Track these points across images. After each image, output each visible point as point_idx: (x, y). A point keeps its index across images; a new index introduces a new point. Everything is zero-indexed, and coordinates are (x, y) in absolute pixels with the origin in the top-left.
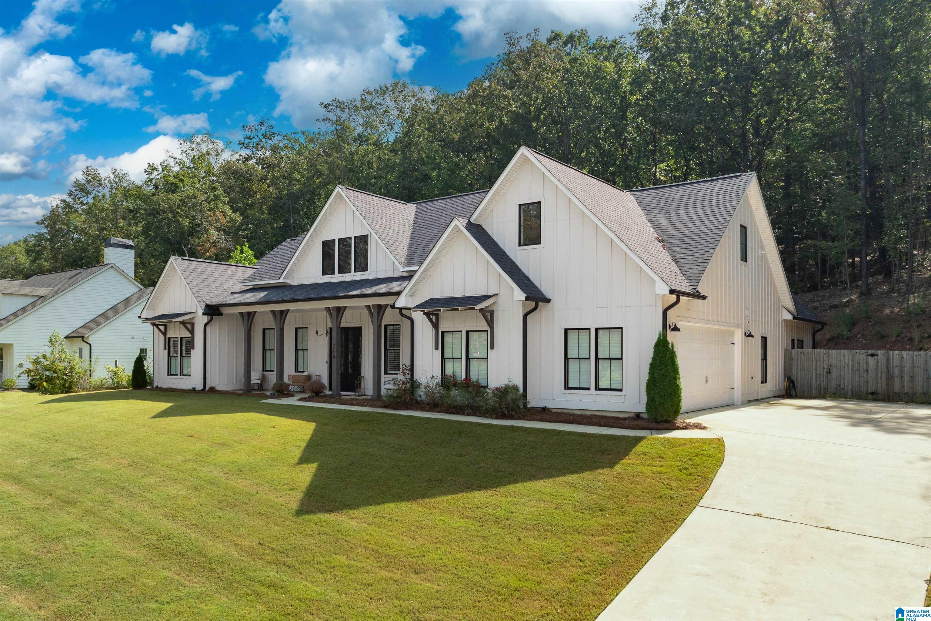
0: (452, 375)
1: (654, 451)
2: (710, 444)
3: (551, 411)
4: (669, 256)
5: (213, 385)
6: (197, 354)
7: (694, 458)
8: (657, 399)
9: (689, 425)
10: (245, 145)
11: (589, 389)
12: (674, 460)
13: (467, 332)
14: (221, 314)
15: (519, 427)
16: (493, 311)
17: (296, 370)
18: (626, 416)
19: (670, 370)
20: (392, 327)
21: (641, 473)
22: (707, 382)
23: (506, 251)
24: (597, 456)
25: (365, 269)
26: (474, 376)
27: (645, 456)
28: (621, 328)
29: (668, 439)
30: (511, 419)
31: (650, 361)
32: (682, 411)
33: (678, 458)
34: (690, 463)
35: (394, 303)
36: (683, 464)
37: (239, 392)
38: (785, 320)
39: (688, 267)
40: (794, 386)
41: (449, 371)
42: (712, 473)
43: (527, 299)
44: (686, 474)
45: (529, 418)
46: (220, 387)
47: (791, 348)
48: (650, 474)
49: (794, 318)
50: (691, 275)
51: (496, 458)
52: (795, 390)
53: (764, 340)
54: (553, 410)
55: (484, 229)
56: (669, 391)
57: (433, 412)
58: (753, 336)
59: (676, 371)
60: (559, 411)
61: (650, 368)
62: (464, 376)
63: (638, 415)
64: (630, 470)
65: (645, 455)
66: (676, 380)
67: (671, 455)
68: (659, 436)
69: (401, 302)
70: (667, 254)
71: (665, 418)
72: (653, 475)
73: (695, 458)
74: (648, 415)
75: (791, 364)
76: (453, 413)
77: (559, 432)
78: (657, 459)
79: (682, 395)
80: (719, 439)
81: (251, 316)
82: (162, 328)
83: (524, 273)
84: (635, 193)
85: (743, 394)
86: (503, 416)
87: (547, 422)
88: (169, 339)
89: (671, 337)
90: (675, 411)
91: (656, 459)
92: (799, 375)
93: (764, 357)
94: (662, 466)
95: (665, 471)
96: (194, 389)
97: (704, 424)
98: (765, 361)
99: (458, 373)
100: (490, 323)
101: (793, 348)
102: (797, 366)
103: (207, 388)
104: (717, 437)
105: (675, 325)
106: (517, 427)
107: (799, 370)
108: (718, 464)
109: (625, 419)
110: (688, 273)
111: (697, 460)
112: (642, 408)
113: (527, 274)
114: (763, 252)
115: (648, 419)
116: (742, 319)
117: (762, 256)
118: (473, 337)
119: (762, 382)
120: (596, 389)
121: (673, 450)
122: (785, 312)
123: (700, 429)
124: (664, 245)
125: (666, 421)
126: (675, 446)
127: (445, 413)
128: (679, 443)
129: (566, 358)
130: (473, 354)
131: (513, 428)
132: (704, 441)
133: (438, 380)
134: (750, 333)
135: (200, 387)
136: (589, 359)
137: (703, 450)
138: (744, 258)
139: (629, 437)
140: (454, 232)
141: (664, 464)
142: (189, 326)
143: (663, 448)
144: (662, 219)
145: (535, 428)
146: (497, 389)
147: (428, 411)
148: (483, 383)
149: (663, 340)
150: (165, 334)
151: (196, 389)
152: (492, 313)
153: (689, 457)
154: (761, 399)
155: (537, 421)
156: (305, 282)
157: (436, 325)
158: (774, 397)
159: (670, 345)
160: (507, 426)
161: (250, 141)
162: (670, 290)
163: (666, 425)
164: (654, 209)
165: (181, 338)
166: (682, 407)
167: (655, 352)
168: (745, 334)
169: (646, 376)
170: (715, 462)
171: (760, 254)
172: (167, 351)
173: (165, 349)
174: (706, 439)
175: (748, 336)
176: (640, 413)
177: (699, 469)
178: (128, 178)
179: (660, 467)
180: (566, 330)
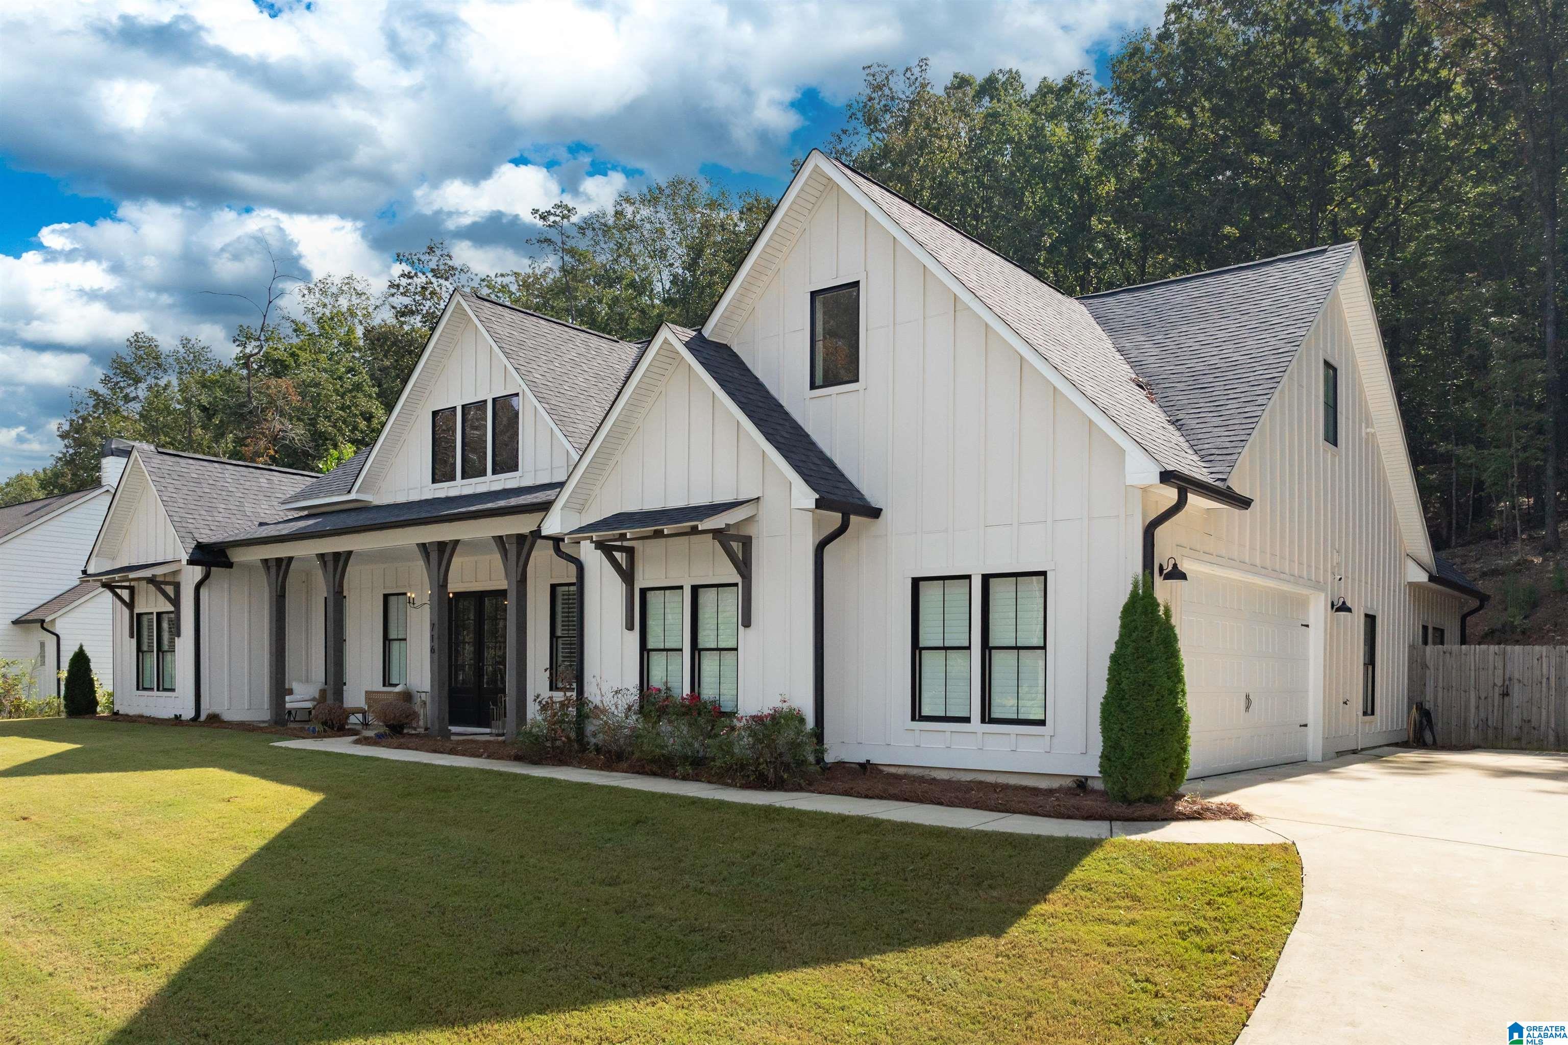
0: (663, 688)
1: (1113, 878)
2: (1262, 860)
3: (881, 771)
4: (1162, 415)
5: (216, 709)
6: (184, 645)
7: (1220, 900)
8: (1126, 743)
9: (1208, 809)
10: (402, 290)
11: (967, 720)
12: (1168, 905)
13: (695, 589)
14: (229, 565)
15: (784, 809)
16: (750, 538)
17: (386, 682)
18: (1055, 784)
19: (1161, 672)
20: (566, 588)
21: (1074, 942)
22: (1247, 708)
23: (784, 403)
24: (962, 891)
25: (514, 467)
26: (708, 692)
27: (1088, 894)
28: (1044, 574)
29: (1152, 848)
30: (780, 790)
31: (1112, 649)
32: (1189, 773)
33: (1178, 902)
34: (1211, 914)
35: (539, 526)
36: (1190, 917)
37: (262, 725)
38: (1410, 584)
39: (1208, 435)
40: (1429, 721)
41: (657, 678)
42: (1270, 945)
43: (819, 504)
44: (1199, 947)
45: (821, 789)
46: (230, 715)
47: (1420, 643)
48: (1095, 946)
49: (1432, 578)
50: (1213, 451)
51: (700, 891)
52: (1433, 733)
53: (1371, 620)
54: (886, 769)
55: (735, 355)
56: (1158, 724)
57: (613, 770)
58: (1349, 610)
59: (1175, 674)
60: (901, 771)
61: (1110, 669)
62: (687, 691)
63: (1082, 784)
64: (1045, 935)
65: (1090, 889)
66: (1176, 698)
67: (1160, 889)
68: (1128, 838)
69: (553, 524)
70: (1158, 410)
71: (1146, 792)
72: (1109, 949)
73: (1224, 899)
74: (1105, 782)
75: (1423, 678)
76: (654, 774)
77: (876, 825)
78: (1122, 903)
79: (1189, 733)
80: (1284, 848)
81: (281, 566)
82: (125, 594)
83: (821, 452)
84: (1091, 301)
85: (1325, 739)
86: (762, 783)
87: (861, 797)
88: (139, 616)
89: (1163, 590)
90: (1172, 775)
91: (1118, 903)
92: (1440, 700)
93: (1370, 661)
94: (1133, 922)
95: (1141, 936)
96: (177, 718)
97: (1246, 808)
98: (1370, 668)
99: (674, 683)
100: (742, 566)
101: (1425, 642)
102: (1436, 680)
103: (203, 717)
104: (1279, 840)
105: (1175, 565)
106: (780, 811)
107: (1440, 690)
108: (1287, 917)
109: (1050, 792)
110: (1207, 446)
111: (1231, 906)
112: (1090, 767)
113: (828, 453)
114: (1368, 430)
115: (1103, 793)
116: (1325, 571)
117: (1367, 440)
118: (707, 598)
119: (1365, 713)
120: (983, 721)
121: (1164, 876)
122: (1411, 565)
123: (1235, 819)
124: (1151, 394)
125: (1149, 799)
126: (1170, 867)
127: (638, 773)
128: (1181, 858)
129: (916, 647)
130: (707, 639)
131: (769, 812)
132: (1246, 852)
133: (633, 696)
134: (1344, 603)
135: (188, 713)
136: (969, 648)
137: (1245, 878)
138: (1332, 437)
139: (1051, 839)
140: (664, 359)
141: (1138, 917)
142: (170, 590)
143: (1137, 872)
144: (1148, 345)
145: (821, 813)
146: (753, 718)
147: (601, 769)
148: (727, 707)
149: (1143, 598)
150: (130, 605)
151: (183, 718)
152: (747, 542)
153: (1208, 897)
154: (1362, 750)
155: (840, 794)
156: (401, 499)
157: (627, 575)
158: (1388, 745)
159: (1162, 608)
160: (754, 807)
161: (410, 281)
162: (1161, 473)
163: (1149, 810)
164: (1132, 327)
165: (159, 615)
166: (1191, 764)
167: (1123, 626)
168: (1333, 605)
169: (1100, 689)
170: (1278, 912)
171: (1364, 434)
172: (134, 641)
173: (132, 636)
174: (1252, 847)
175: (1338, 610)
176: (1086, 778)
177: (1235, 934)
178: (209, 355)
179: (1128, 925)
180: (916, 583)
